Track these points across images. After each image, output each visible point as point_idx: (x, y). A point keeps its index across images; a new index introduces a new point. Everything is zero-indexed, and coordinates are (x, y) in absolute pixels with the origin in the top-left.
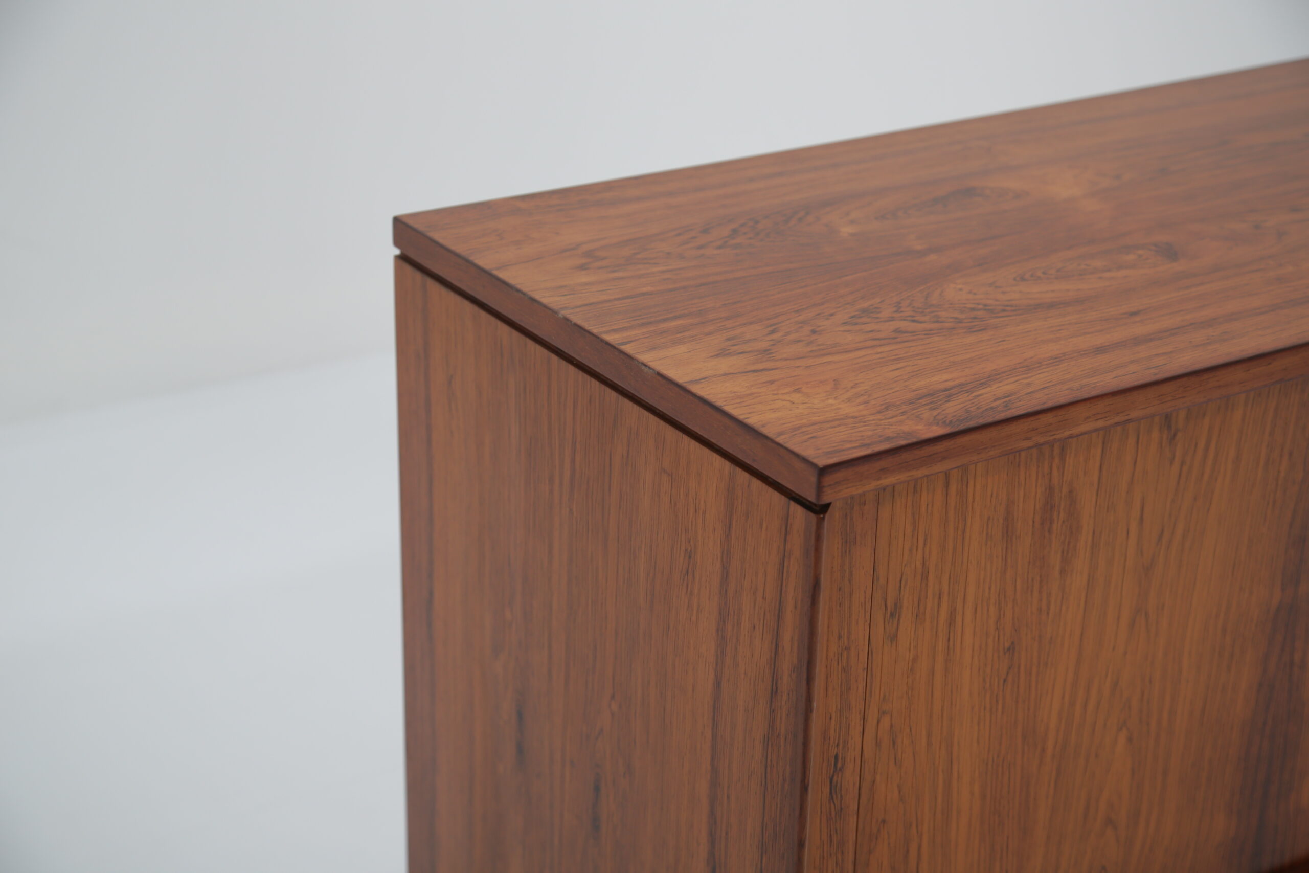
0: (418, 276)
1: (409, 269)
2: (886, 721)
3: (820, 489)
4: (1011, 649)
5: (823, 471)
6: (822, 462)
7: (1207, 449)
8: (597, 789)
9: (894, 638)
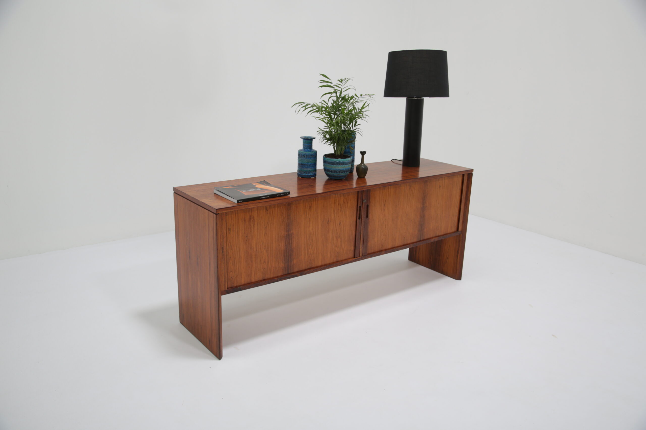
0: (176, 194)
1: (175, 194)
2: (230, 244)
3: (216, 212)
4: (247, 236)
5: (217, 209)
6: (216, 208)
7: (272, 212)
8: (198, 259)
9: (230, 233)
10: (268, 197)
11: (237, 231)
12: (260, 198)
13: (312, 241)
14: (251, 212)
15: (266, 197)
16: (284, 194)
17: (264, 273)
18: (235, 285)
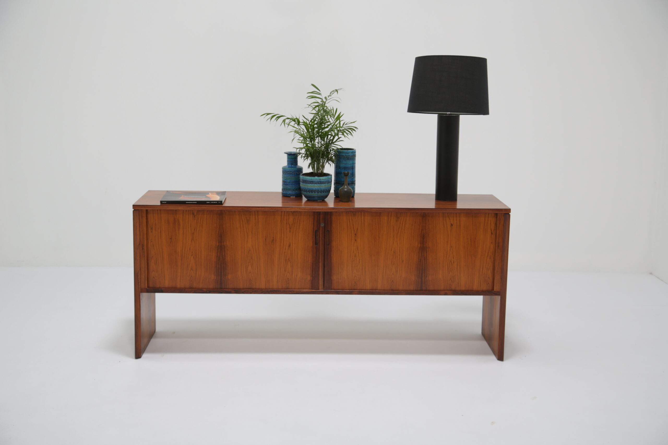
2: (152, 243)
7: (200, 218)
10: (196, 202)
11: (159, 231)
12: (186, 203)
13: (252, 258)
14: (176, 214)
15: (193, 202)
16: (215, 202)
17: (191, 281)
18: (158, 286)
